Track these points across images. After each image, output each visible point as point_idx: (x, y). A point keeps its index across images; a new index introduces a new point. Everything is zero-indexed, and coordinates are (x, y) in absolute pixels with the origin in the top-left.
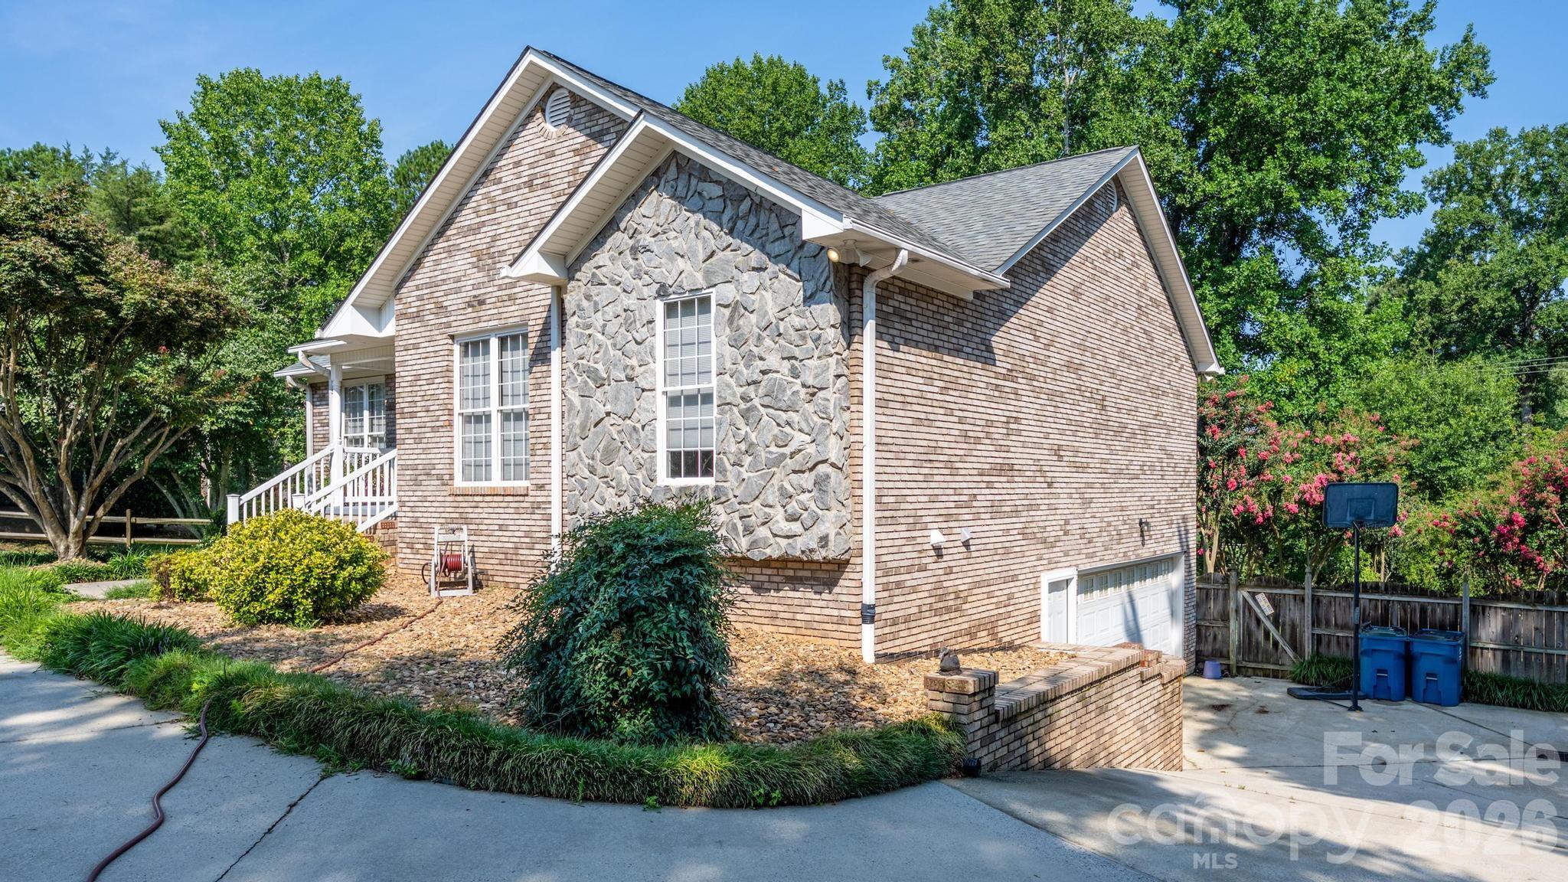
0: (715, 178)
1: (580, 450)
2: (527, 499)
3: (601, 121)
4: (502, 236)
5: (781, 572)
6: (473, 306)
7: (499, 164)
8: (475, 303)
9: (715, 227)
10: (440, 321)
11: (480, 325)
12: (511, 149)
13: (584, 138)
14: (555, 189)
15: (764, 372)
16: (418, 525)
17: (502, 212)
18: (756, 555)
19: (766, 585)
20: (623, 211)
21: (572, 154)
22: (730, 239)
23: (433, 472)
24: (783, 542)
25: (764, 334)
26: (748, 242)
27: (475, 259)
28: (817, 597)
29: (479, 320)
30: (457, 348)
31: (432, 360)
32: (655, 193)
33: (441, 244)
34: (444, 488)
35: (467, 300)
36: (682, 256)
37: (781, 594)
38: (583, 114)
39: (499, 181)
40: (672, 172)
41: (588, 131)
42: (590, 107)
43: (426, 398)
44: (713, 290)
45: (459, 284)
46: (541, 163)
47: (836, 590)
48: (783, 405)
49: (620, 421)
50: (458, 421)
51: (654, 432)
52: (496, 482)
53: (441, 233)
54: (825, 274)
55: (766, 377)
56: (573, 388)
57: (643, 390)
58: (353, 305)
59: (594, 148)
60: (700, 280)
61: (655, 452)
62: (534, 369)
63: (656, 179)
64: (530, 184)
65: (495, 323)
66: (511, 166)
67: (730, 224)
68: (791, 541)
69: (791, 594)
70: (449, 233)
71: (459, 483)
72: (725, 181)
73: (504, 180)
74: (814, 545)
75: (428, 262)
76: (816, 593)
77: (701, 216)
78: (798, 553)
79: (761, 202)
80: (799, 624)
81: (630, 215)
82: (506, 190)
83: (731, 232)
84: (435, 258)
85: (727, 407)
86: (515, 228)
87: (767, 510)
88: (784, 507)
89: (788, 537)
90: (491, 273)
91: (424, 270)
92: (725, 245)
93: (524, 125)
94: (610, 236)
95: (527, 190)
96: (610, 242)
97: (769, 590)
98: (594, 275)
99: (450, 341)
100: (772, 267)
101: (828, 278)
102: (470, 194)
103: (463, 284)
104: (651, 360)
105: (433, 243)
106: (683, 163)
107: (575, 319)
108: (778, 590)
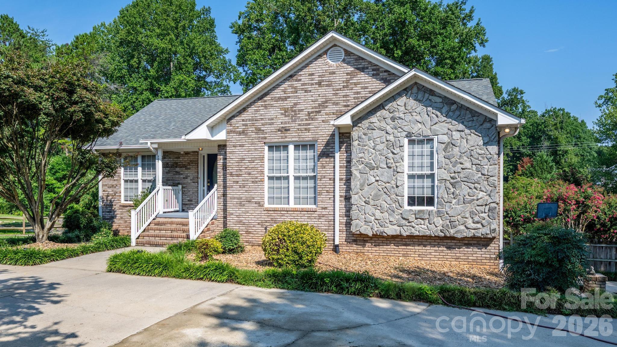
0: (437, 95)
1: (360, 194)
2: (315, 213)
3: (363, 64)
4: (301, 104)
5: (461, 242)
6: (281, 131)
7: (300, 73)
8: (283, 130)
9: (439, 114)
10: (259, 136)
11: (286, 139)
12: (307, 68)
13: (353, 69)
14: (335, 87)
15: (462, 169)
16: (242, 223)
17: (301, 93)
18: (459, 236)
19: (453, 247)
20: (387, 102)
21: (346, 74)
22: (445, 119)
23: (253, 200)
24: (473, 231)
25: (463, 155)
26: (455, 120)
27: (283, 112)
28: (480, 250)
29: (286, 137)
30: (266, 148)
31: (253, 152)
32: (405, 97)
33: (260, 103)
34: (260, 207)
35: (278, 128)
36: (420, 123)
37: (461, 250)
38: (353, 59)
39: (300, 80)
40: (415, 89)
41: (356, 67)
42: (356, 57)
43: (248, 168)
44: (436, 137)
45: (272, 121)
46: (326, 76)
47: (489, 248)
48: (473, 182)
49: (384, 184)
50: (266, 179)
51: (403, 189)
52: (292, 205)
53: (260, 98)
54: (494, 136)
55: (463, 171)
56: (356, 170)
57: (398, 172)
58: (207, 126)
59: (358, 74)
60: (429, 133)
61: (403, 196)
62: (321, 160)
63: (405, 92)
64: (319, 84)
65: (297, 139)
66: (307, 75)
67: (447, 113)
68: (476, 231)
69: (466, 250)
70: (265, 99)
71: (266, 205)
72: (443, 97)
73: (302, 80)
74: (488, 232)
75: (251, 110)
76: (478, 249)
77: (431, 109)
78: (480, 235)
79: (461, 106)
80: (470, 261)
81: (391, 104)
82: (303, 85)
83: (446, 116)
84: (255, 108)
85: (443, 181)
86: (310, 101)
87: (465, 219)
88: (472, 218)
89: (474, 229)
90: (294, 118)
91: (248, 113)
92: (443, 120)
93: (316, 59)
94: (378, 111)
95: (317, 86)
96: (378, 114)
97: (455, 248)
98: (369, 126)
99: (264, 145)
100: (467, 131)
101: (495, 137)
102: (281, 84)
103: (275, 121)
104: (401, 161)
105: (254, 102)
106: (421, 87)
107: (357, 142)
108: (460, 248)
